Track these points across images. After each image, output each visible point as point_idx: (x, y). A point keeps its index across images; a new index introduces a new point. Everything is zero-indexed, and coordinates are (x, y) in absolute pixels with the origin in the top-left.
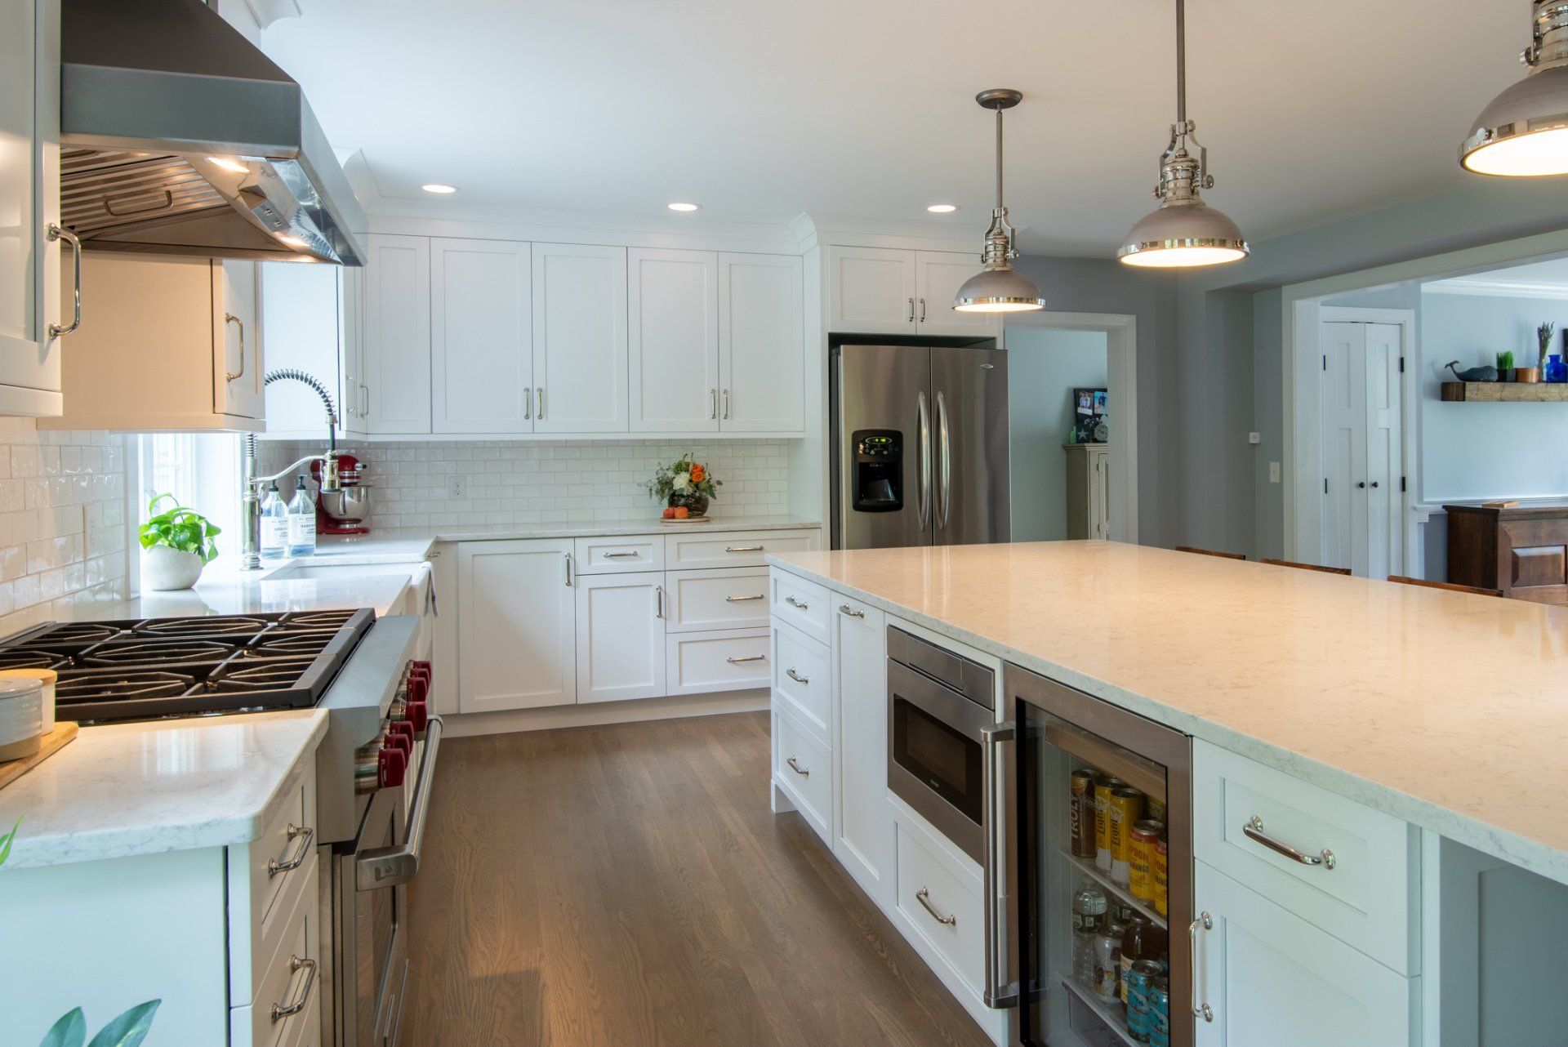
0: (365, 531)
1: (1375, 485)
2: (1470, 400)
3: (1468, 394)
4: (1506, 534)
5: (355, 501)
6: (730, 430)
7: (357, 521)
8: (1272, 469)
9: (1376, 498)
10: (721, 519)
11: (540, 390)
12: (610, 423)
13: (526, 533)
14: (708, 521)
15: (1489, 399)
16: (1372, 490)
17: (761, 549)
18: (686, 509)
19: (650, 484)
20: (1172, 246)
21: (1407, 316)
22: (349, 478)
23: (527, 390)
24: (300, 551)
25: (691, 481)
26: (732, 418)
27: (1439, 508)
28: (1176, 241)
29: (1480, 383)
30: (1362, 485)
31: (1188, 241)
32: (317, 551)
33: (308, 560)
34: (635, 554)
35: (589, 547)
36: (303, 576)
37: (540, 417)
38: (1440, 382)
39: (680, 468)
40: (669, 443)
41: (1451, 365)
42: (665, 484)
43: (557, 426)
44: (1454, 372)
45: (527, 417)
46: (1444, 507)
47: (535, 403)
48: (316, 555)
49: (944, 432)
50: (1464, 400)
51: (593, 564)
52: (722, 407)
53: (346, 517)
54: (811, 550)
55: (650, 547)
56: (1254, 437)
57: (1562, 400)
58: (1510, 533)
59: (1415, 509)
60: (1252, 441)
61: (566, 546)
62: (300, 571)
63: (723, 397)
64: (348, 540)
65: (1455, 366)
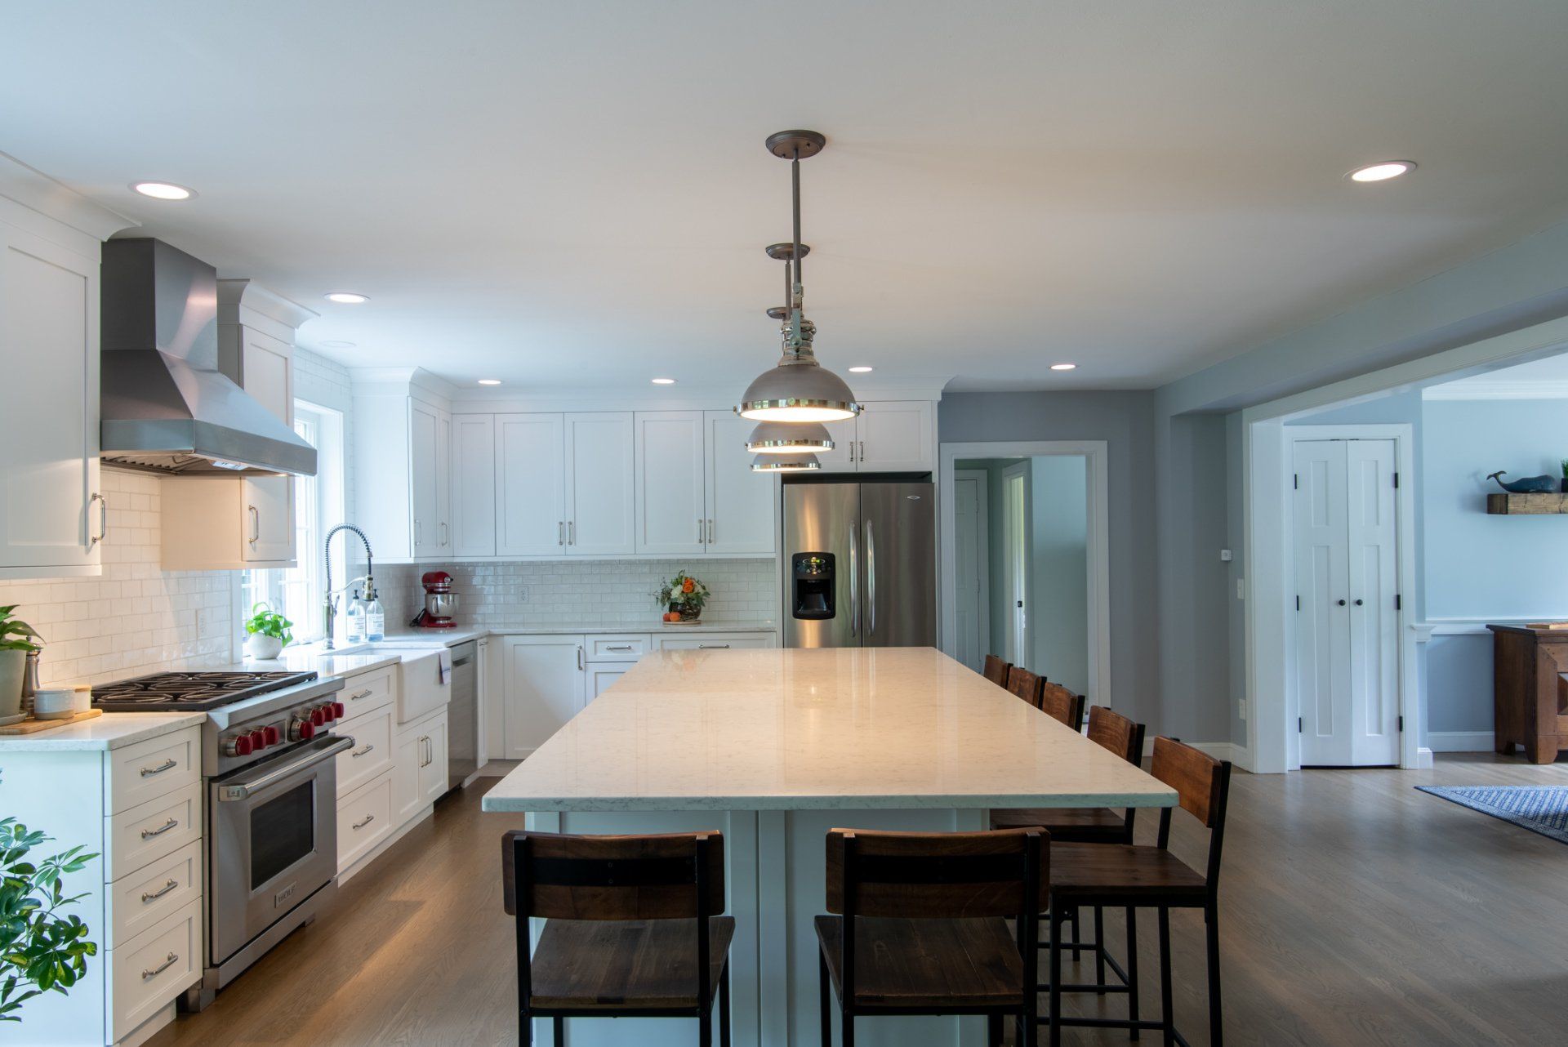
0: (453, 625)
1: (1359, 603)
2: (1514, 512)
3: (1511, 506)
4: (1549, 657)
5: (445, 604)
6: (713, 552)
7: (448, 618)
8: (1239, 585)
9: (1362, 618)
10: (708, 622)
11: (570, 523)
12: (621, 548)
13: (550, 630)
14: (699, 623)
15: (1545, 511)
16: (1355, 609)
17: (727, 647)
18: (678, 614)
19: (656, 594)
21: (1404, 431)
22: (442, 588)
23: (561, 523)
24: (372, 639)
25: (683, 592)
26: (715, 543)
27: (1482, 628)
29: (1529, 495)
30: (1342, 603)
32: (384, 638)
33: (375, 644)
34: (629, 648)
35: (595, 642)
36: (372, 654)
37: (570, 543)
38: (1488, 493)
39: (677, 583)
40: (669, 563)
41: (1496, 476)
42: (667, 594)
43: (585, 548)
44: (1500, 483)
45: (561, 543)
46: (1488, 626)
47: (567, 533)
48: (384, 641)
49: (870, 553)
50: (1507, 513)
51: (598, 654)
52: (707, 535)
53: (439, 615)
54: (769, 648)
55: (641, 643)
56: (1225, 555)
58: (1555, 657)
59: (1412, 628)
60: (1224, 558)
61: (579, 641)
62: (371, 650)
63: (708, 525)
65: (1501, 477)
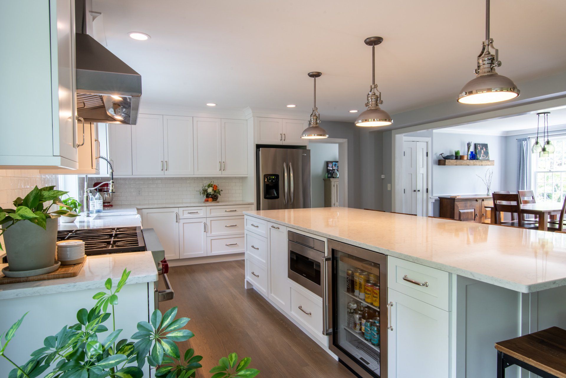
0: (112, 206)
1: (419, 191)
2: (447, 165)
3: (446, 163)
4: (457, 206)
5: (108, 196)
6: (225, 174)
7: (109, 203)
8: (388, 186)
9: (419, 195)
10: (222, 202)
11: (166, 162)
12: (188, 172)
13: (164, 206)
14: (218, 202)
15: (452, 165)
16: (418, 193)
17: (236, 211)
18: (212, 199)
19: (200, 191)
20: (371, 121)
21: (429, 139)
22: (106, 189)
23: (162, 161)
24: (98, 211)
25: (213, 190)
26: (225, 171)
27: (437, 198)
28: (372, 120)
29: (450, 160)
30: (415, 191)
31: (376, 120)
32: (103, 212)
33: (101, 214)
34: (197, 213)
35: (183, 210)
36: (100, 219)
37: (166, 170)
38: (438, 159)
39: (209, 186)
40: (206, 178)
41: (441, 154)
42: (205, 191)
43: (171, 173)
44: (442, 156)
45: (162, 170)
46: (439, 197)
47: (165, 166)
48: (103, 213)
49: (292, 175)
50: (445, 165)
51: (184, 216)
52: (223, 167)
53: (106, 201)
54: (251, 210)
55: (202, 210)
56: (383, 176)
57: (474, 165)
58: (458, 205)
59: (430, 198)
60: (382, 177)
61: (176, 210)
62: (99, 217)
63: (223, 164)
64: (106, 209)
65: (443, 155)
